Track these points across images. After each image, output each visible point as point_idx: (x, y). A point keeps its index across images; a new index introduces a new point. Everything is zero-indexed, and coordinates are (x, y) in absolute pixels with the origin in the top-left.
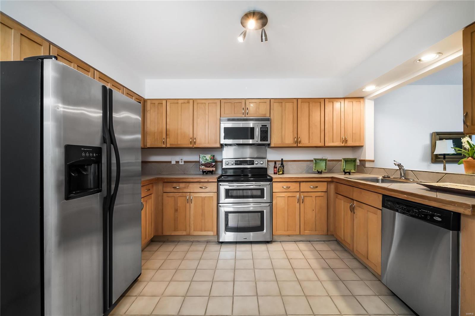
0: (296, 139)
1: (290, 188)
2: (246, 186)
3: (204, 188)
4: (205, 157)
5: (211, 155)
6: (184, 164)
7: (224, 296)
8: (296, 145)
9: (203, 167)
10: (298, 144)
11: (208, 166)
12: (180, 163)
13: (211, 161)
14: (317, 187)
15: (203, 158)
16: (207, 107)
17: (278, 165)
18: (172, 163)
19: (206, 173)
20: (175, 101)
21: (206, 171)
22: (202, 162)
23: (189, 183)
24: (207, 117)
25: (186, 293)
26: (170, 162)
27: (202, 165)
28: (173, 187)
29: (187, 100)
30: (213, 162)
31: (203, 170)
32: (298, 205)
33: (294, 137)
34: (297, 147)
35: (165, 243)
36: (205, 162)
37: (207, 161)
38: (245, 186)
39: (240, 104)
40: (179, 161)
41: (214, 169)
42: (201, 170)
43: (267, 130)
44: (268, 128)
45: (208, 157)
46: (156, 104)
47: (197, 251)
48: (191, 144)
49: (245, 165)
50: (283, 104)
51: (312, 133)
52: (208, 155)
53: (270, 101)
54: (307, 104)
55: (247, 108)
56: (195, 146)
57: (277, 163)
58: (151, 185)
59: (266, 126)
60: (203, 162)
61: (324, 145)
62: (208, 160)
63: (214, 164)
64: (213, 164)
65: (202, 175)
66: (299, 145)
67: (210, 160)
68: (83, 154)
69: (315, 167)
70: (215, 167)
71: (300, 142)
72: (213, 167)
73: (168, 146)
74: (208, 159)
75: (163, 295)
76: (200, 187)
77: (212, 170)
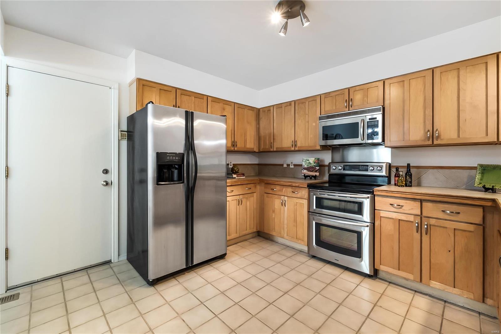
0: (429, 133)
1: (403, 208)
2: (350, 197)
3: (296, 193)
4: (308, 160)
5: (315, 159)
6: (294, 167)
7: (264, 299)
8: (430, 142)
9: (305, 171)
10: (435, 140)
11: (310, 171)
12: (291, 167)
13: (315, 165)
14: (459, 213)
15: (306, 161)
16: (307, 107)
17: (402, 172)
18: (284, 166)
19: (310, 178)
20: (279, 106)
21: (310, 176)
22: (304, 166)
23: (283, 186)
24: (307, 116)
25: (242, 282)
26: (282, 165)
27: (305, 169)
28: (271, 189)
29: (289, 103)
30: (317, 166)
31: (305, 175)
32: (417, 236)
33: (426, 130)
34: (433, 146)
35: (267, 240)
36: (308, 166)
37: (310, 164)
38: (348, 197)
39: (343, 95)
40: (289, 165)
41: (317, 174)
42: (302, 174)
43: (376, 124)
44: (378, 121)
45: (312, 160)
46: (266, 111)
47: (283, 255)
48: (293, 147)
49: (356, 171)
50: (406, 83)
51: (466, 120)
52: (311, 158)
53: (384, 82)
54: (455, 73)
55: (352, 99)
56: (297, 149)
57: (400, 170)
58: (252, 185)
59: (376, 118)
60: (306, 166)
61: (496, 140)
62: (312, 164)
63: (318, 168)
64: (316, 169)
65: (304, 180)
66: (436, 142)
67: (313, 164)
68: (168, 158)
69: (481, 180)
70: (318, 172)
71: (438, 137)
72: (316, 171)
73: (275, 150)
74: (311, 162)
75: (228, 275)
76: (293, 192)
77: (314, 175)
